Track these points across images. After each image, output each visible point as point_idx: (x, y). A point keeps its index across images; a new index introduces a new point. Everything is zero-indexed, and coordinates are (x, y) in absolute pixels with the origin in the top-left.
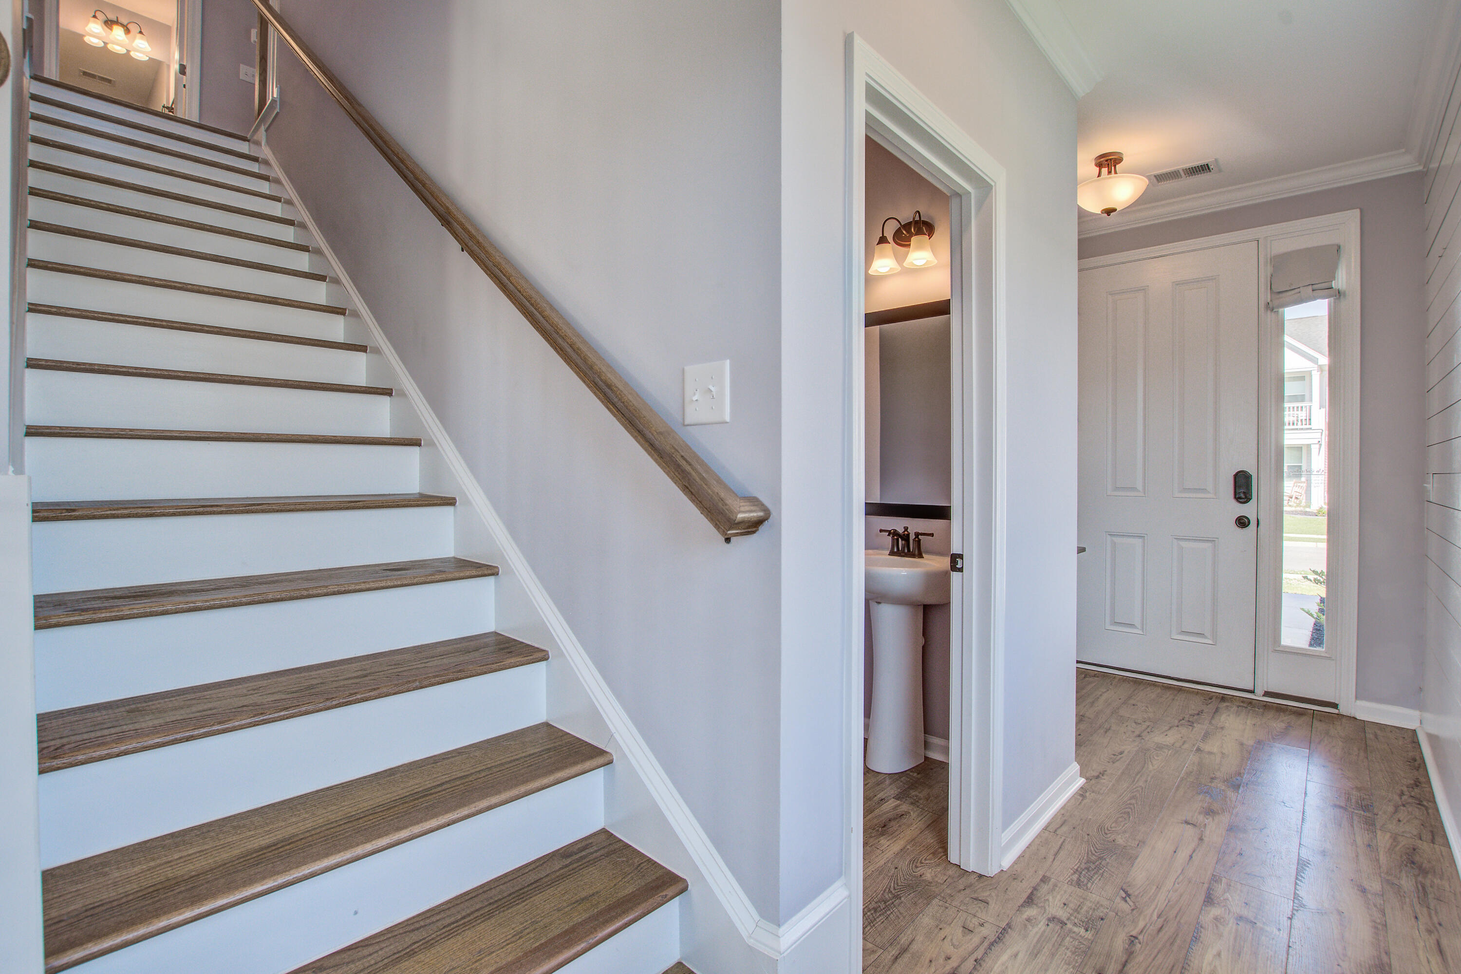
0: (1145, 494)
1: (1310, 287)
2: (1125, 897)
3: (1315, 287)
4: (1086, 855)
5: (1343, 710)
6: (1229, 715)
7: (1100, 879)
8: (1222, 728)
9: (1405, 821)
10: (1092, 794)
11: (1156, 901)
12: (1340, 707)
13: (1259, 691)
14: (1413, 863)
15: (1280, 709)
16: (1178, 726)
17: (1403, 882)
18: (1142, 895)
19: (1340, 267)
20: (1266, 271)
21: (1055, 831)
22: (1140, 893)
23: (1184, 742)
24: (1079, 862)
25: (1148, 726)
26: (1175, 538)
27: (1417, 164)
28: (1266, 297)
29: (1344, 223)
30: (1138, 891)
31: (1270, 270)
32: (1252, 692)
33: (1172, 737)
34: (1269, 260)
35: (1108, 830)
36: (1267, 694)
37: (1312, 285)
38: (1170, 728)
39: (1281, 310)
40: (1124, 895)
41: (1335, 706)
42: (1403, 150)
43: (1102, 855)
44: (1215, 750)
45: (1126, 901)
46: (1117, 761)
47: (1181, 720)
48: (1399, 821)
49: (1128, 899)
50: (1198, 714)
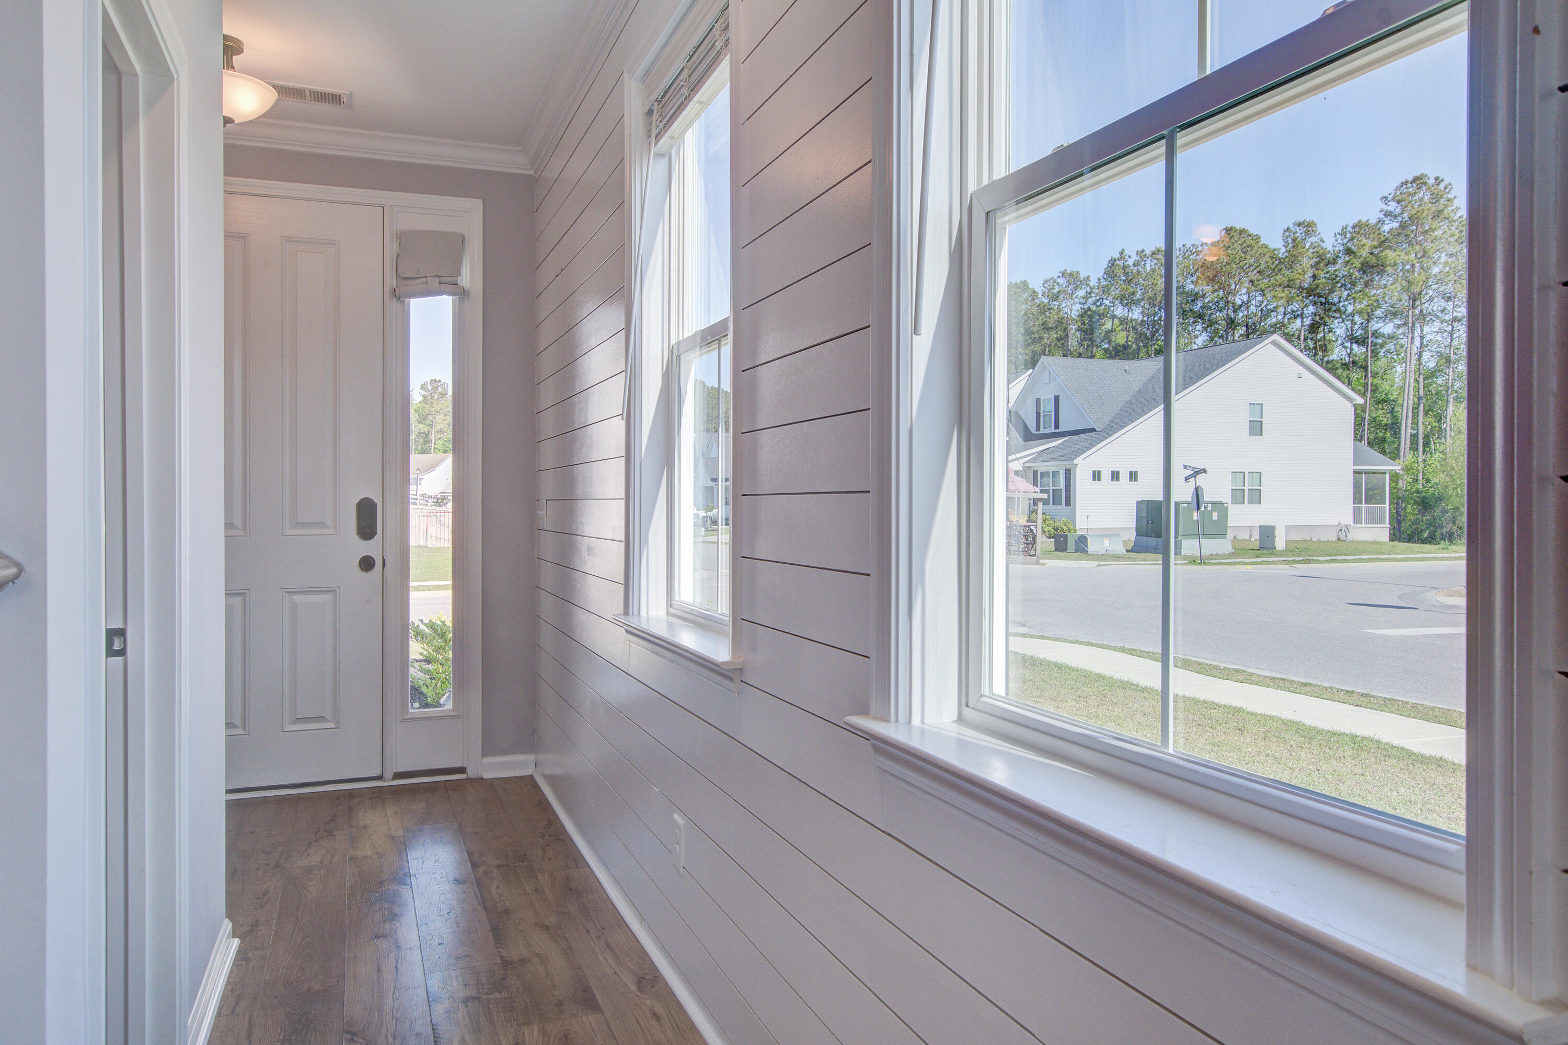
0: (246, 533)
1: (437, 280)
2: (352, 1038)
3: (442, 279)
4: (285, 1019)
5: (472, 773)
6: (366, 811)
7: (315, 1035)
8: (366, 827)
9: (553, 858)
10: (256, 952)
11: (384, 1025)
12: (468, 770)
13: (389, 774)
14: (571, 890)
15: (414, 790)
16: (316, 841)
17: (570, 909)
18: (368, 1028)
19: (464, 263)
20: (392, 248)
21: (233, 1011)
22: (365, 1026)
23: (333, 856)
24: (281, 1031)
25: (282, 852)
26: (286, 592)
27: (530, 168)
28: (391, 282)
29: (469, 212)
30: (362, 1026)
31: (395, 248)
32: (380, 778)
33: (315, 857)
34: (395, 236)
35: (295, 981)
36: (398, 776)
37: (439, 276)
38: (309, 845)
39: (407, 300)
40: (350, 1037)
41: (462, 770)
42: (520, 149)
43: (304, 1010)
44: (369, 853)
45: (355, 1041)
46: (266, 904)
47: (316, 833)
48: (549, 859)
49: (355, 1038)
50: (333, 820)
